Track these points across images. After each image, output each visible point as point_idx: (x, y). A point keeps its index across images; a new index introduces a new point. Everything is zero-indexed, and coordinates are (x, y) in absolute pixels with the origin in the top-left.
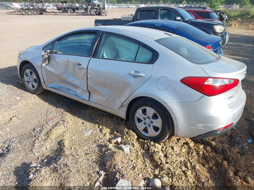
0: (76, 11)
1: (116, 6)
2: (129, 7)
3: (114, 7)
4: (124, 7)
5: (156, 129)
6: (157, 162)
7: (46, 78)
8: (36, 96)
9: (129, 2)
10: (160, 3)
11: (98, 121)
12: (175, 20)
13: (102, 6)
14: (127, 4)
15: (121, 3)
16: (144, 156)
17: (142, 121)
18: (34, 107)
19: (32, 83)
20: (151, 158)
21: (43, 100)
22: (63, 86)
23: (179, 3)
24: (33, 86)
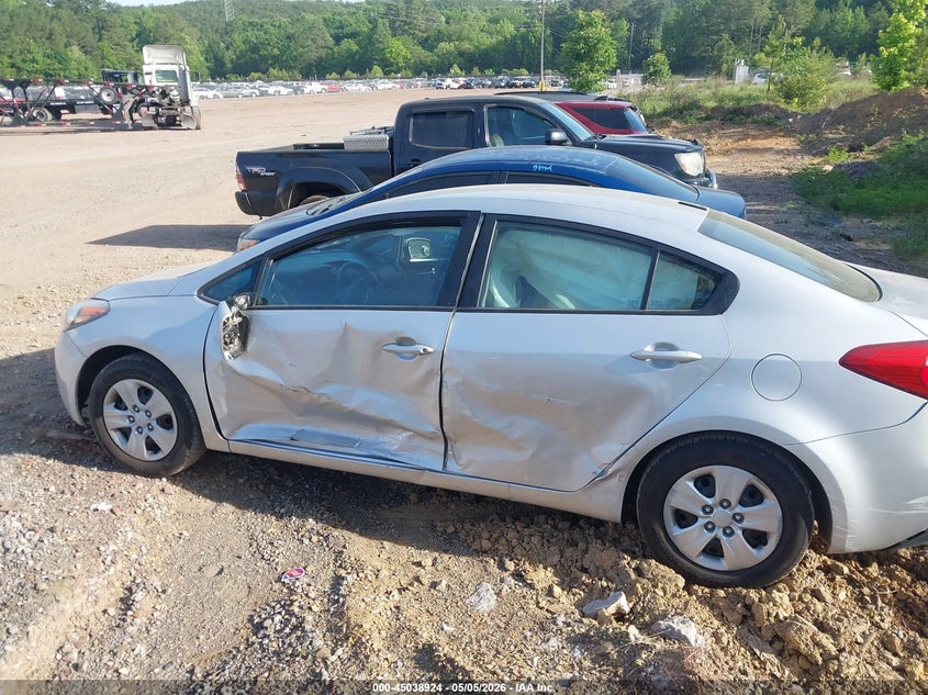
0: (63, 117)
1: (215, 92)
2: (263, 94)
3: (210, 94)
4: (246, 92)
5: (756, 538)
6: (808, 658)
7: (225, 408)
8: (169, 485)
9: (257, 75)
10: (371, 75)
11: (486, 544)
12: (549, 142)
13: (175, 93)
14: (252, 81)
15: (227, 80)
16: (751, 644)
17: (695, 519)
18: (185, 533)
19: (146, 431)
20: (778, 645)
21: (205, 496)
22: (306, 428)
23: (438, 72)
24: (152, 446)
